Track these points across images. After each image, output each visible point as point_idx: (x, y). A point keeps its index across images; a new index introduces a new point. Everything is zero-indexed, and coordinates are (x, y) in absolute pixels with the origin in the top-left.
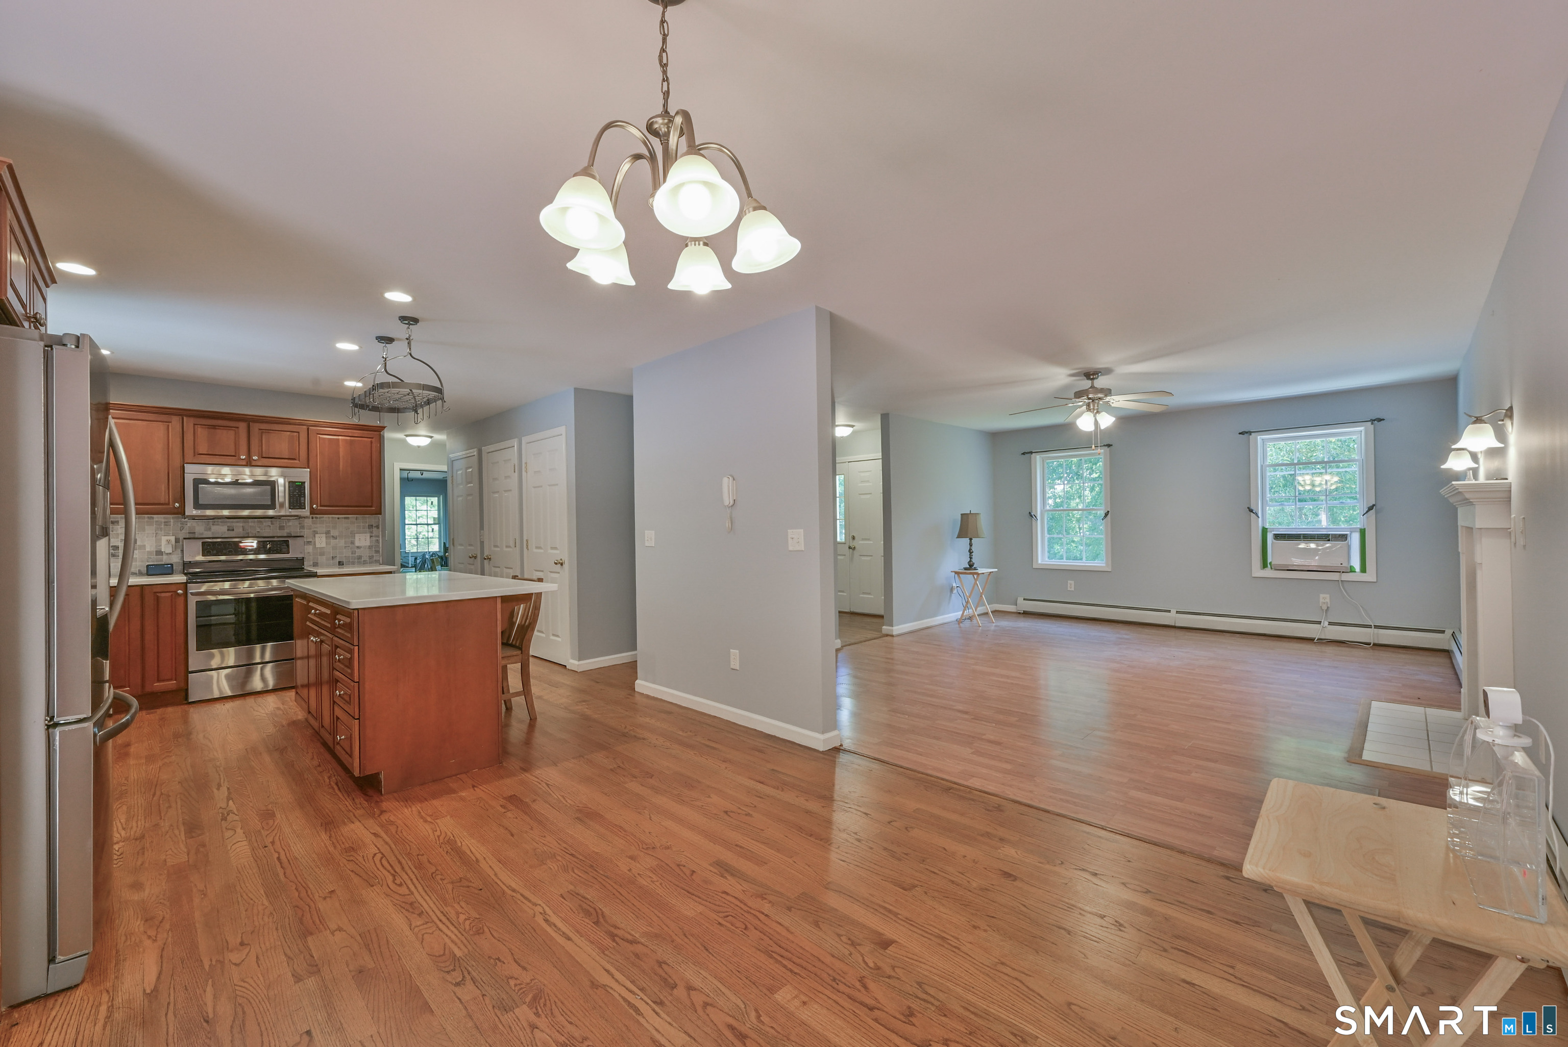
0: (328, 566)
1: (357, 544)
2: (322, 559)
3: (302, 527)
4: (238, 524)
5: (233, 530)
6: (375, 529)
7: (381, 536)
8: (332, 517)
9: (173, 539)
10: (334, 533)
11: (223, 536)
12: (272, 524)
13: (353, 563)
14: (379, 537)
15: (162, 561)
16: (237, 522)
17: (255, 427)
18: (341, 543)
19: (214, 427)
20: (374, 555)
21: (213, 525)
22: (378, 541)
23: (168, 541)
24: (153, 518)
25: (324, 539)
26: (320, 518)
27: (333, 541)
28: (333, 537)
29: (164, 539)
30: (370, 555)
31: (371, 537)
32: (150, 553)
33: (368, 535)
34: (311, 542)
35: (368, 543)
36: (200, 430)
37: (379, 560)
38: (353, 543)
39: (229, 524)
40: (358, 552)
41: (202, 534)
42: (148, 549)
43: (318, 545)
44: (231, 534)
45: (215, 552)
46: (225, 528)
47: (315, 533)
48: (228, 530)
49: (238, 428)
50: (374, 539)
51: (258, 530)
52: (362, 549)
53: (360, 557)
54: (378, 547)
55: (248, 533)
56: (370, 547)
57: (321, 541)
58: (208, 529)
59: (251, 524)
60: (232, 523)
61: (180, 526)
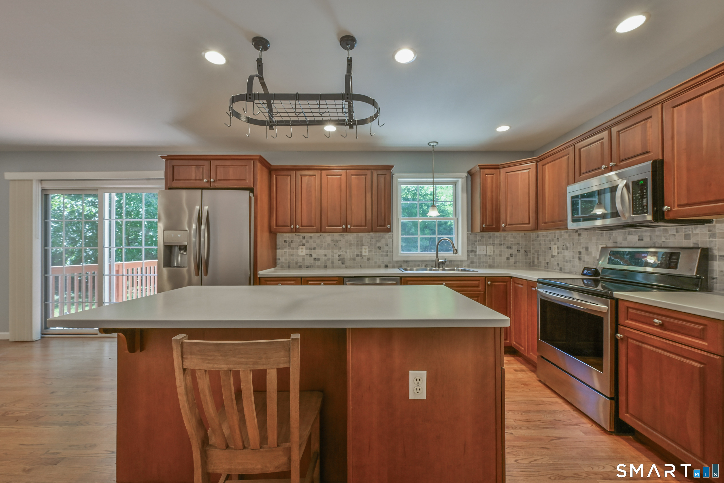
3: (712, 236)
4: (647, 234)
5: (642, 240)
11: (635, 246)
16: (646, 231)
17: (614, 131)
21: (628, 234)
29: (600, 247)
32: (594, 258)
36: (582, 151)
39: (639, 234)
41: (621, 243)
42: (593, 255)
44: (642, 244)
46: (636, 238)
48: (639, 240)
51: (664, 239)
55: (655, 243)
58: (625, 239)
59: (657, 233)
60: (642, 232)
61: (609, 236)
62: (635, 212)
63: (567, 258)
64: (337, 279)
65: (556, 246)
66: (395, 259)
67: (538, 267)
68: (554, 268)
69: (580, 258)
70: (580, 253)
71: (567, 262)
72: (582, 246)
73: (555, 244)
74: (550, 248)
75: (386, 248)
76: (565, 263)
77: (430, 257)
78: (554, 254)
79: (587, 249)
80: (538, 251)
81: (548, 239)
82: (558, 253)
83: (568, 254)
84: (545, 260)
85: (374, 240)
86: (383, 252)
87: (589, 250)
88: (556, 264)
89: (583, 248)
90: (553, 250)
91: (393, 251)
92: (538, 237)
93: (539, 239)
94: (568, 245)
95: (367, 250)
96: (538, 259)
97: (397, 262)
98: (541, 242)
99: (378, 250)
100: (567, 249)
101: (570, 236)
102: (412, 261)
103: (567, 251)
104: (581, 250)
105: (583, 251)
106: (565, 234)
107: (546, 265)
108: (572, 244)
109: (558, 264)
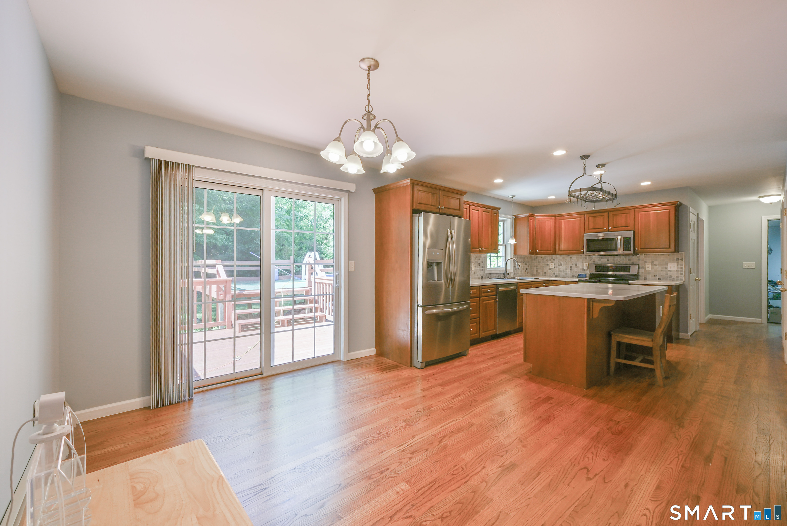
0: (652, 280)
1: (669, 269)
2: (649, 276)
3: (639, 260)
4: (611, 258)
5: (609, 261)
6: (680, 261)
7: (684, 265)
8: (655, 254)
9: (588, 264)
10: (656, 263)
12: (625, 258)
13: (666, 280)
14: (682, 265)
15: (584, 273)
16: (611, 257)
17: (611, 214)
18: (660, 268)
19: (595, 217)
20: (680, 276)
21: (602, 258)
22: (682, 268)
23: (586, 265)
24: (582, 255)
25: (650, 266)
26: (648, 255)
27: (655, 267)
28: (655, 265)
29: (585, 264)
30: (677, 276)
31: (677, 265)
32: (581, 269)
33: (676, 264)
34: (643, 267)
35: (675, 269)
36: (590, 218)
37: (683, 279)
38: (666, 268)
39: (607, 258)
40: (670, 274)
41: (598, 262)
42: (580, 268)
43: (647, 269)
45: (600, 270)
46: (606, 260)
47: (646, 262)
49: (604, 215)
50: (680, 266)
51: (619, 260)
52: (672, 272)
53: (670, 277)
54: (682, 271)
55: (615, 262)
56: (677, 271)
57: (648, 267)
58: (600, 260)
59: (616, 258)
60: (609, 257)
61: (590, 259)
62: (625, 250)
63: (561, 270)
64: (494, 286)
65: (553, 264)
66: (486, 273)
67: (537, 276)
68: (551, 275)
69: (571, 270)
70: (571, 267)
71: (561, 272)
72: (572, 263)
73: (552, 262)
74: (548, 264)
75: (482, 265)
76: (560, 272)
77: (500, 270)
78: (551, 268)
79: (576, 265)
80: (537, 266)
81: (546, 259)
82: (554, 267)
83: (562, 268)
84: (543, 271)
85: (477, 258)
86: (481, 267)
87: (578, 265)
88: (553, 273)
89: (573, 264)
90: (551, 266)
91: (485, 267)
92: (537, 258)
93: (538, 259)
94: (562, 263)
95: (474, 266)
96: (537, 271)
97: (487, 274)
98: (540, 261)
99: (479, 266)
100: (561, 265)
101: (563, 258)
102: (493, 273)
103: (562, 266)
104: (572, 266)
105: (573, 266)
106: (560, 257)
107: (544, 274)
108: (565, 262)
109: (554, 273)
